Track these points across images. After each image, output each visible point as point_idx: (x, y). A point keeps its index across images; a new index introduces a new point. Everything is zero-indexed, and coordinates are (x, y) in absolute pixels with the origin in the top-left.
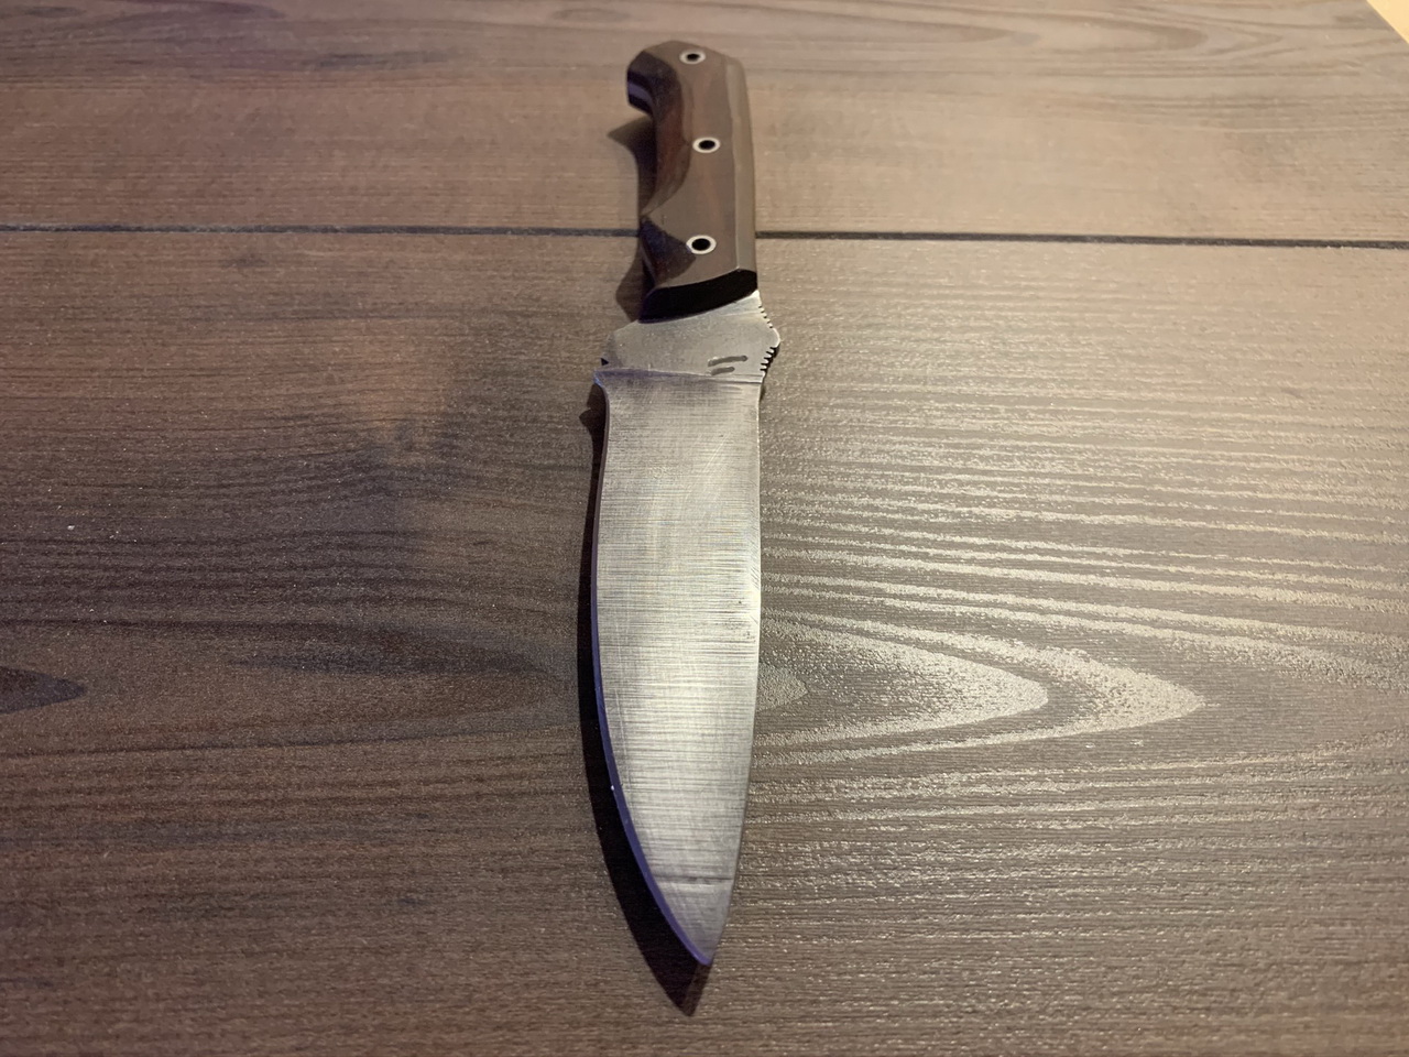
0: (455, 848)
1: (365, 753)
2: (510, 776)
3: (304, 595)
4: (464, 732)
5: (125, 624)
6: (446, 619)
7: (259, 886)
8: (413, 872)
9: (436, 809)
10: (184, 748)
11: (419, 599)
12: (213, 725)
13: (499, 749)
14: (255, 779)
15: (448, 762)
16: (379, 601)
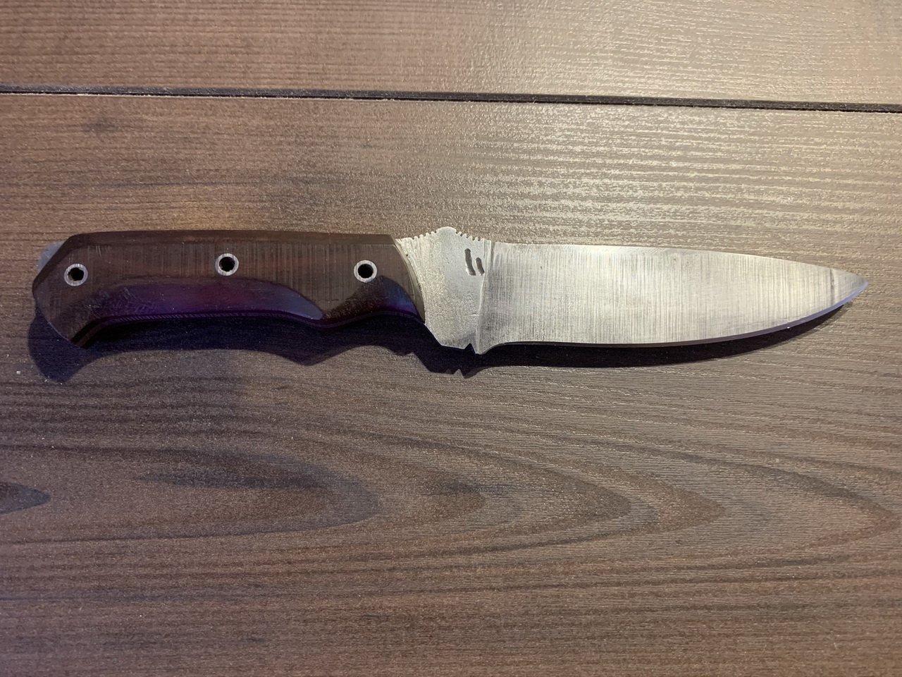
0: (277, 606)
1: (222, 544)
2: (307, 561)
3: (174, 428)
4: (278, 530)
5: (65, 449)
6: (263, 448)
7: (169, 629)
8: (254, 621)
9: (265, 582)
10: (114, 539)
11: (245, 432)
12: (129, 523)
13: (300, 543)
14: (158, 561)
15: (270, 551)
16: (220, 433)
